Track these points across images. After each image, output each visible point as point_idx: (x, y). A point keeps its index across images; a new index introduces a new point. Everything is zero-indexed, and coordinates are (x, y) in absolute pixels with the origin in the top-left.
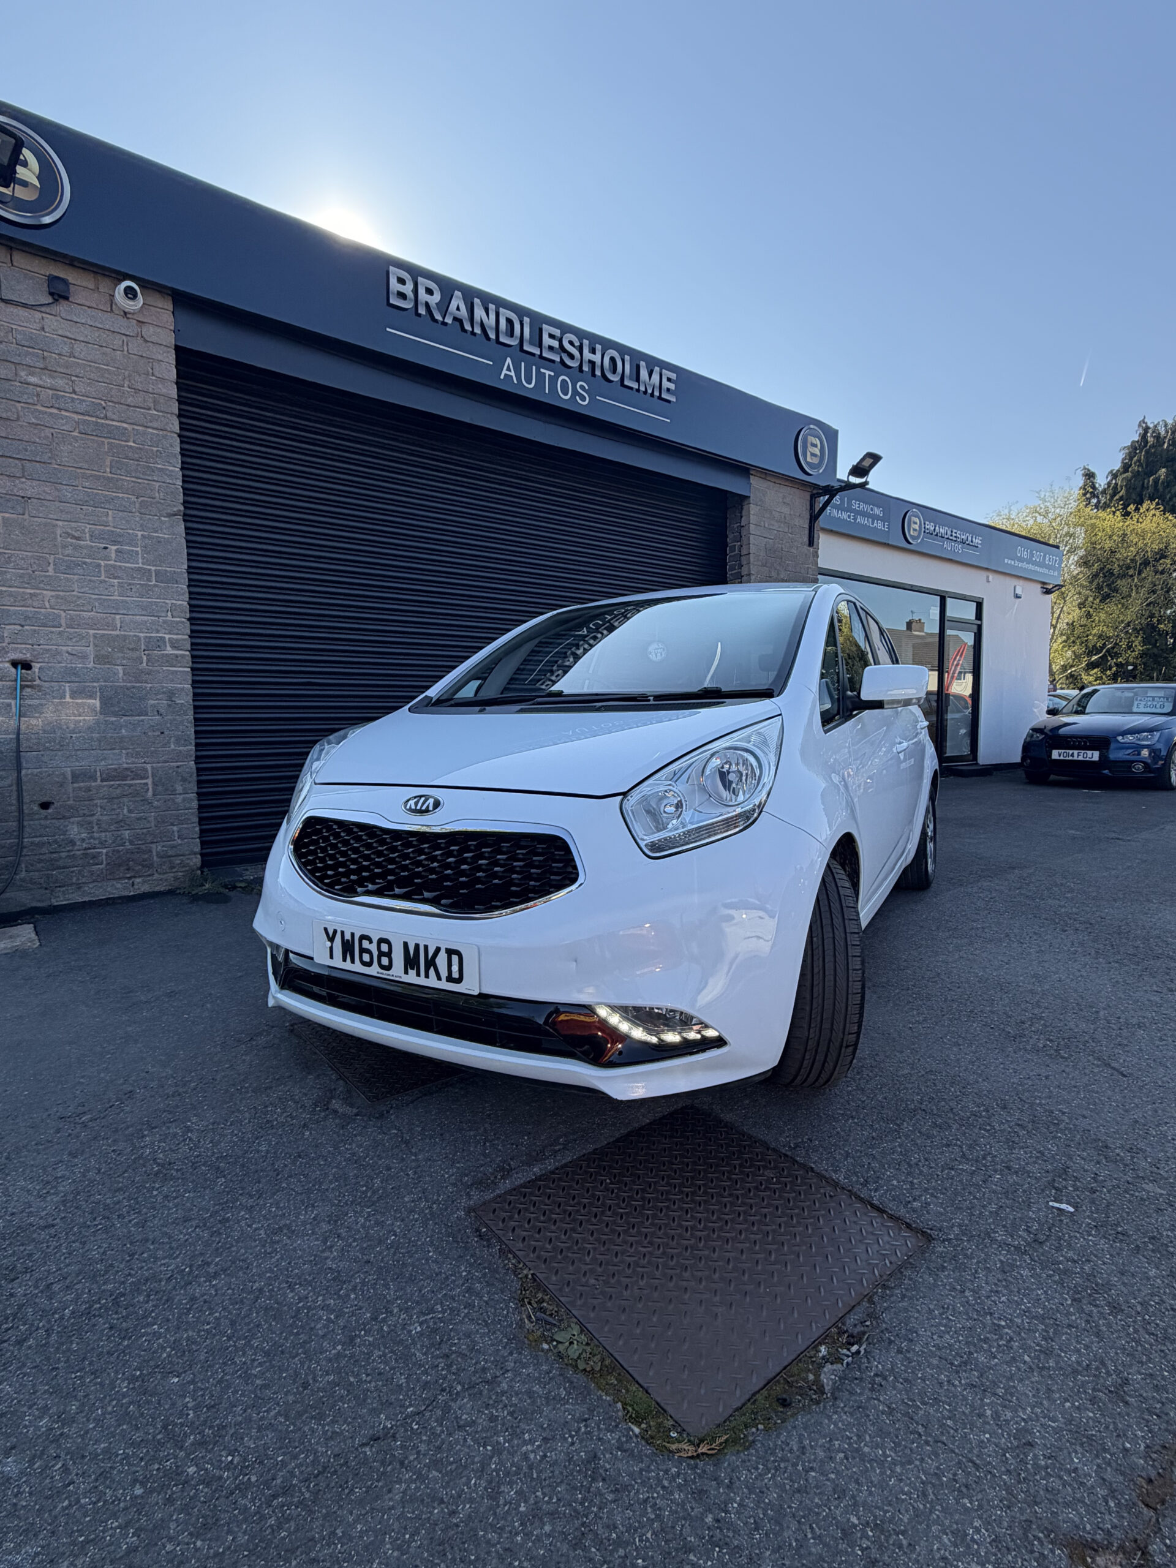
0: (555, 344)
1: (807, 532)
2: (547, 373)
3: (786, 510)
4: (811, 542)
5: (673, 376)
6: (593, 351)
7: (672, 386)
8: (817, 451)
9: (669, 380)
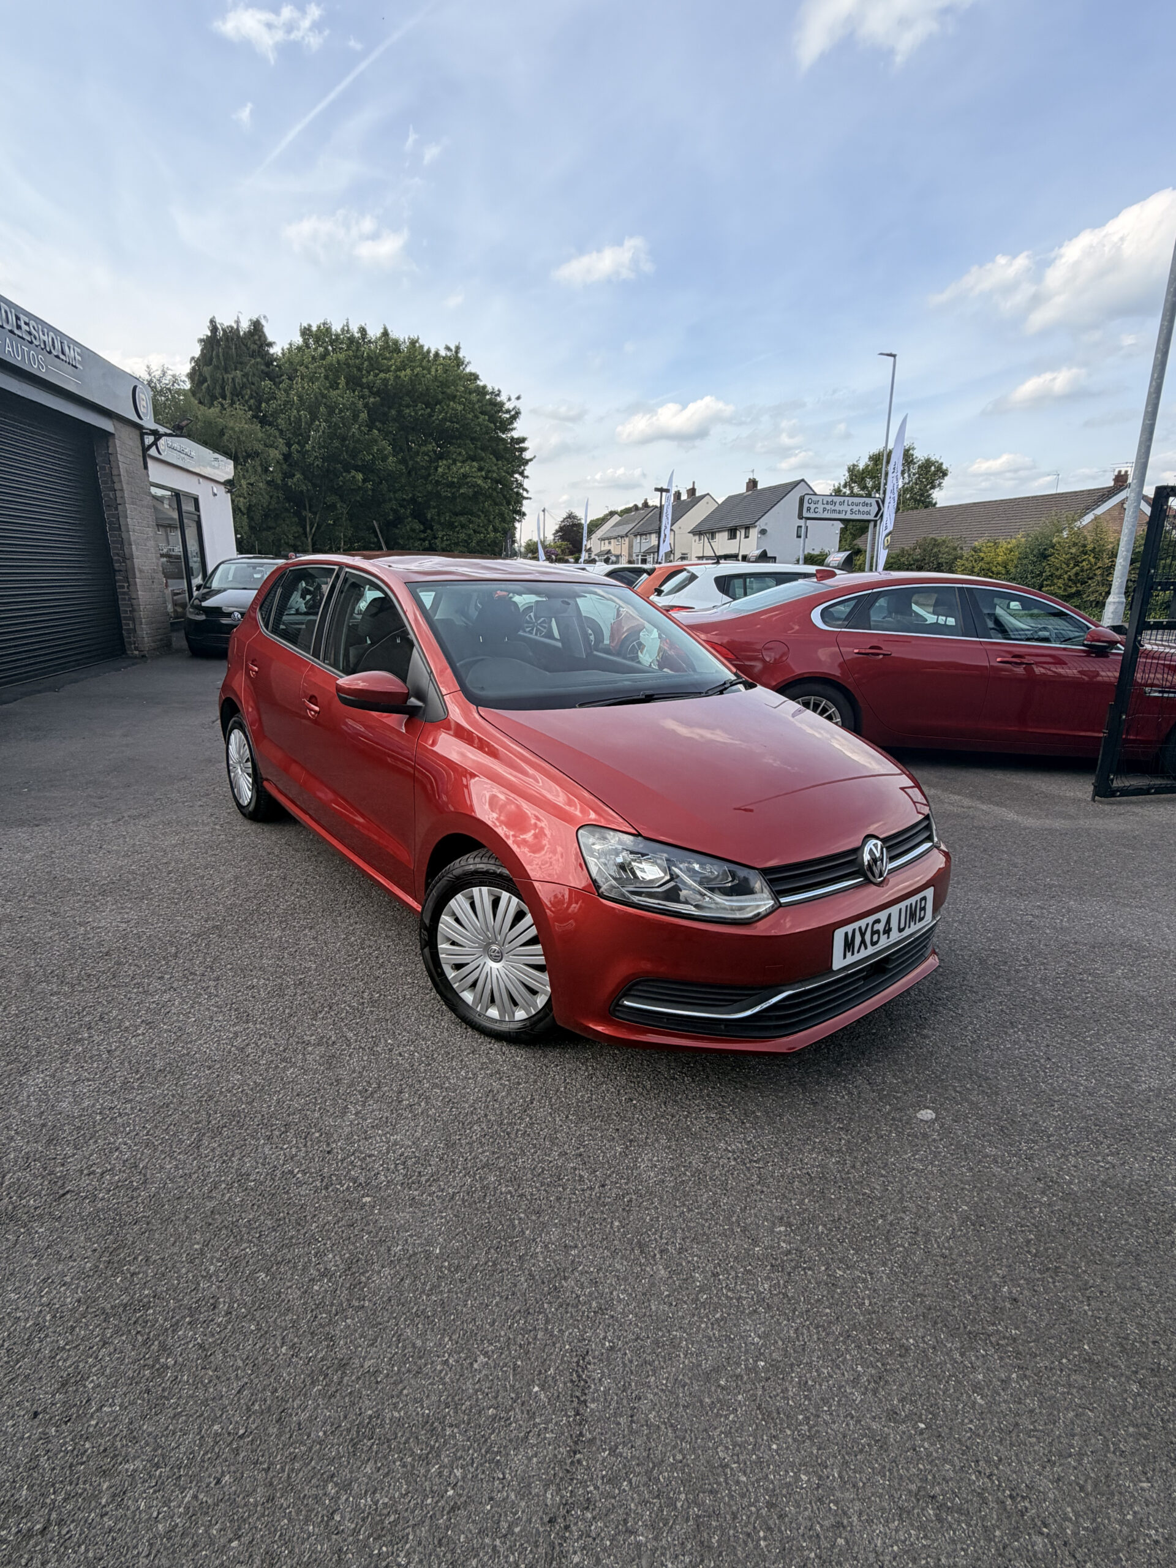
0: (27, 328)
1: (141, 459)
2: (26, 349)
3: (131, 443)
4: (146, 467)
5: (79, 350)
6: (44, 335)
7: (80, 358)
8: (144, 403)
9: (78, 354)
